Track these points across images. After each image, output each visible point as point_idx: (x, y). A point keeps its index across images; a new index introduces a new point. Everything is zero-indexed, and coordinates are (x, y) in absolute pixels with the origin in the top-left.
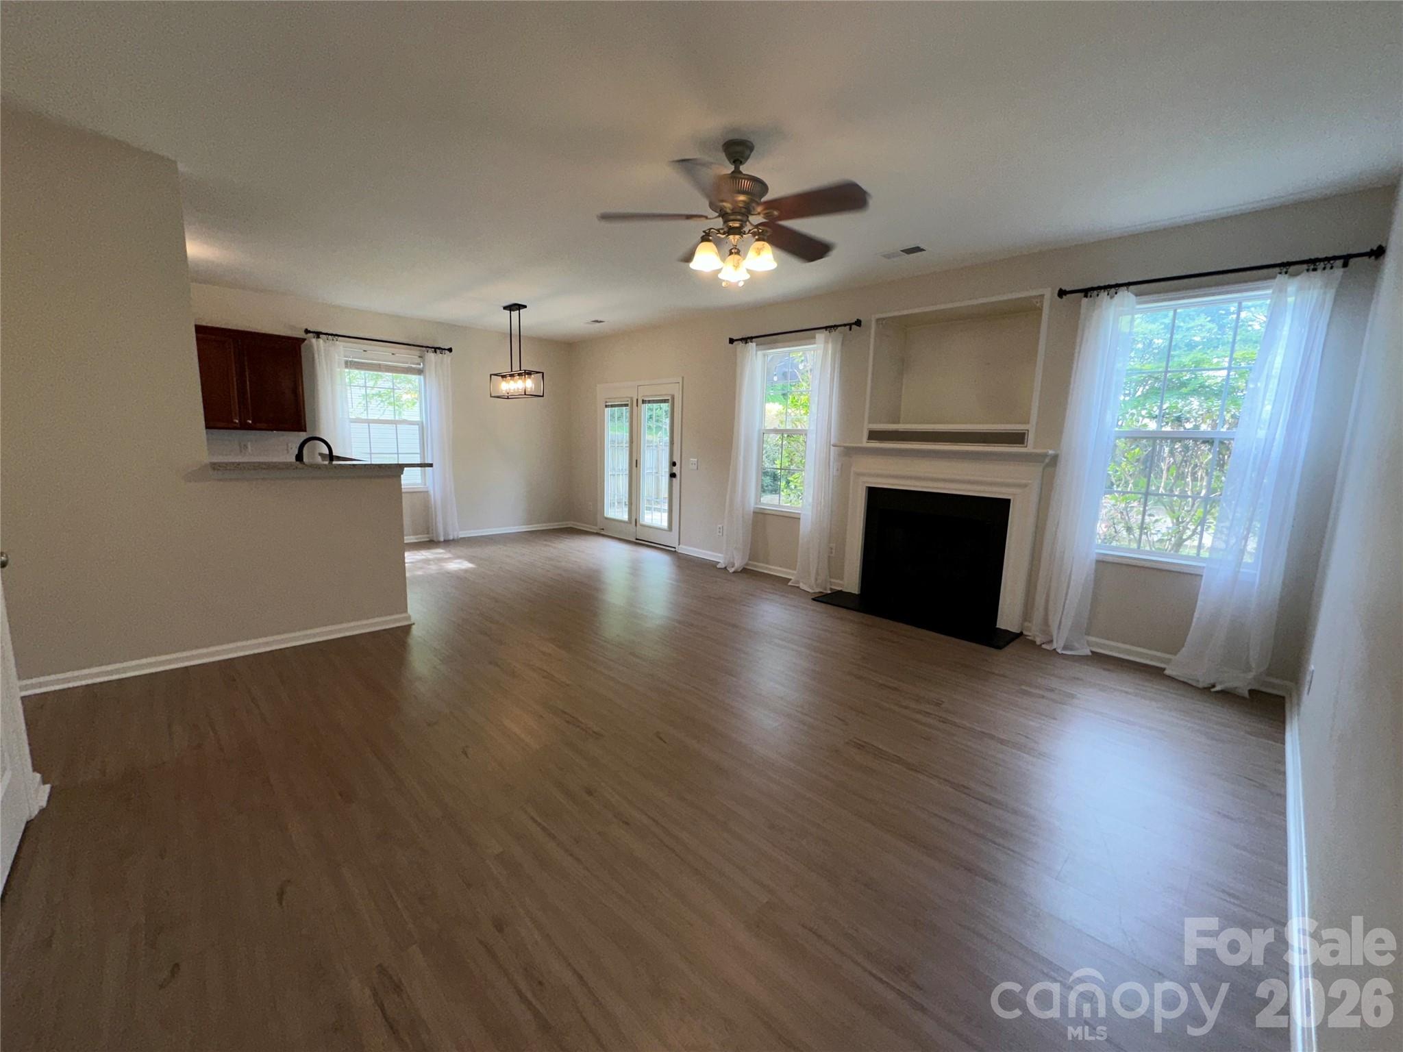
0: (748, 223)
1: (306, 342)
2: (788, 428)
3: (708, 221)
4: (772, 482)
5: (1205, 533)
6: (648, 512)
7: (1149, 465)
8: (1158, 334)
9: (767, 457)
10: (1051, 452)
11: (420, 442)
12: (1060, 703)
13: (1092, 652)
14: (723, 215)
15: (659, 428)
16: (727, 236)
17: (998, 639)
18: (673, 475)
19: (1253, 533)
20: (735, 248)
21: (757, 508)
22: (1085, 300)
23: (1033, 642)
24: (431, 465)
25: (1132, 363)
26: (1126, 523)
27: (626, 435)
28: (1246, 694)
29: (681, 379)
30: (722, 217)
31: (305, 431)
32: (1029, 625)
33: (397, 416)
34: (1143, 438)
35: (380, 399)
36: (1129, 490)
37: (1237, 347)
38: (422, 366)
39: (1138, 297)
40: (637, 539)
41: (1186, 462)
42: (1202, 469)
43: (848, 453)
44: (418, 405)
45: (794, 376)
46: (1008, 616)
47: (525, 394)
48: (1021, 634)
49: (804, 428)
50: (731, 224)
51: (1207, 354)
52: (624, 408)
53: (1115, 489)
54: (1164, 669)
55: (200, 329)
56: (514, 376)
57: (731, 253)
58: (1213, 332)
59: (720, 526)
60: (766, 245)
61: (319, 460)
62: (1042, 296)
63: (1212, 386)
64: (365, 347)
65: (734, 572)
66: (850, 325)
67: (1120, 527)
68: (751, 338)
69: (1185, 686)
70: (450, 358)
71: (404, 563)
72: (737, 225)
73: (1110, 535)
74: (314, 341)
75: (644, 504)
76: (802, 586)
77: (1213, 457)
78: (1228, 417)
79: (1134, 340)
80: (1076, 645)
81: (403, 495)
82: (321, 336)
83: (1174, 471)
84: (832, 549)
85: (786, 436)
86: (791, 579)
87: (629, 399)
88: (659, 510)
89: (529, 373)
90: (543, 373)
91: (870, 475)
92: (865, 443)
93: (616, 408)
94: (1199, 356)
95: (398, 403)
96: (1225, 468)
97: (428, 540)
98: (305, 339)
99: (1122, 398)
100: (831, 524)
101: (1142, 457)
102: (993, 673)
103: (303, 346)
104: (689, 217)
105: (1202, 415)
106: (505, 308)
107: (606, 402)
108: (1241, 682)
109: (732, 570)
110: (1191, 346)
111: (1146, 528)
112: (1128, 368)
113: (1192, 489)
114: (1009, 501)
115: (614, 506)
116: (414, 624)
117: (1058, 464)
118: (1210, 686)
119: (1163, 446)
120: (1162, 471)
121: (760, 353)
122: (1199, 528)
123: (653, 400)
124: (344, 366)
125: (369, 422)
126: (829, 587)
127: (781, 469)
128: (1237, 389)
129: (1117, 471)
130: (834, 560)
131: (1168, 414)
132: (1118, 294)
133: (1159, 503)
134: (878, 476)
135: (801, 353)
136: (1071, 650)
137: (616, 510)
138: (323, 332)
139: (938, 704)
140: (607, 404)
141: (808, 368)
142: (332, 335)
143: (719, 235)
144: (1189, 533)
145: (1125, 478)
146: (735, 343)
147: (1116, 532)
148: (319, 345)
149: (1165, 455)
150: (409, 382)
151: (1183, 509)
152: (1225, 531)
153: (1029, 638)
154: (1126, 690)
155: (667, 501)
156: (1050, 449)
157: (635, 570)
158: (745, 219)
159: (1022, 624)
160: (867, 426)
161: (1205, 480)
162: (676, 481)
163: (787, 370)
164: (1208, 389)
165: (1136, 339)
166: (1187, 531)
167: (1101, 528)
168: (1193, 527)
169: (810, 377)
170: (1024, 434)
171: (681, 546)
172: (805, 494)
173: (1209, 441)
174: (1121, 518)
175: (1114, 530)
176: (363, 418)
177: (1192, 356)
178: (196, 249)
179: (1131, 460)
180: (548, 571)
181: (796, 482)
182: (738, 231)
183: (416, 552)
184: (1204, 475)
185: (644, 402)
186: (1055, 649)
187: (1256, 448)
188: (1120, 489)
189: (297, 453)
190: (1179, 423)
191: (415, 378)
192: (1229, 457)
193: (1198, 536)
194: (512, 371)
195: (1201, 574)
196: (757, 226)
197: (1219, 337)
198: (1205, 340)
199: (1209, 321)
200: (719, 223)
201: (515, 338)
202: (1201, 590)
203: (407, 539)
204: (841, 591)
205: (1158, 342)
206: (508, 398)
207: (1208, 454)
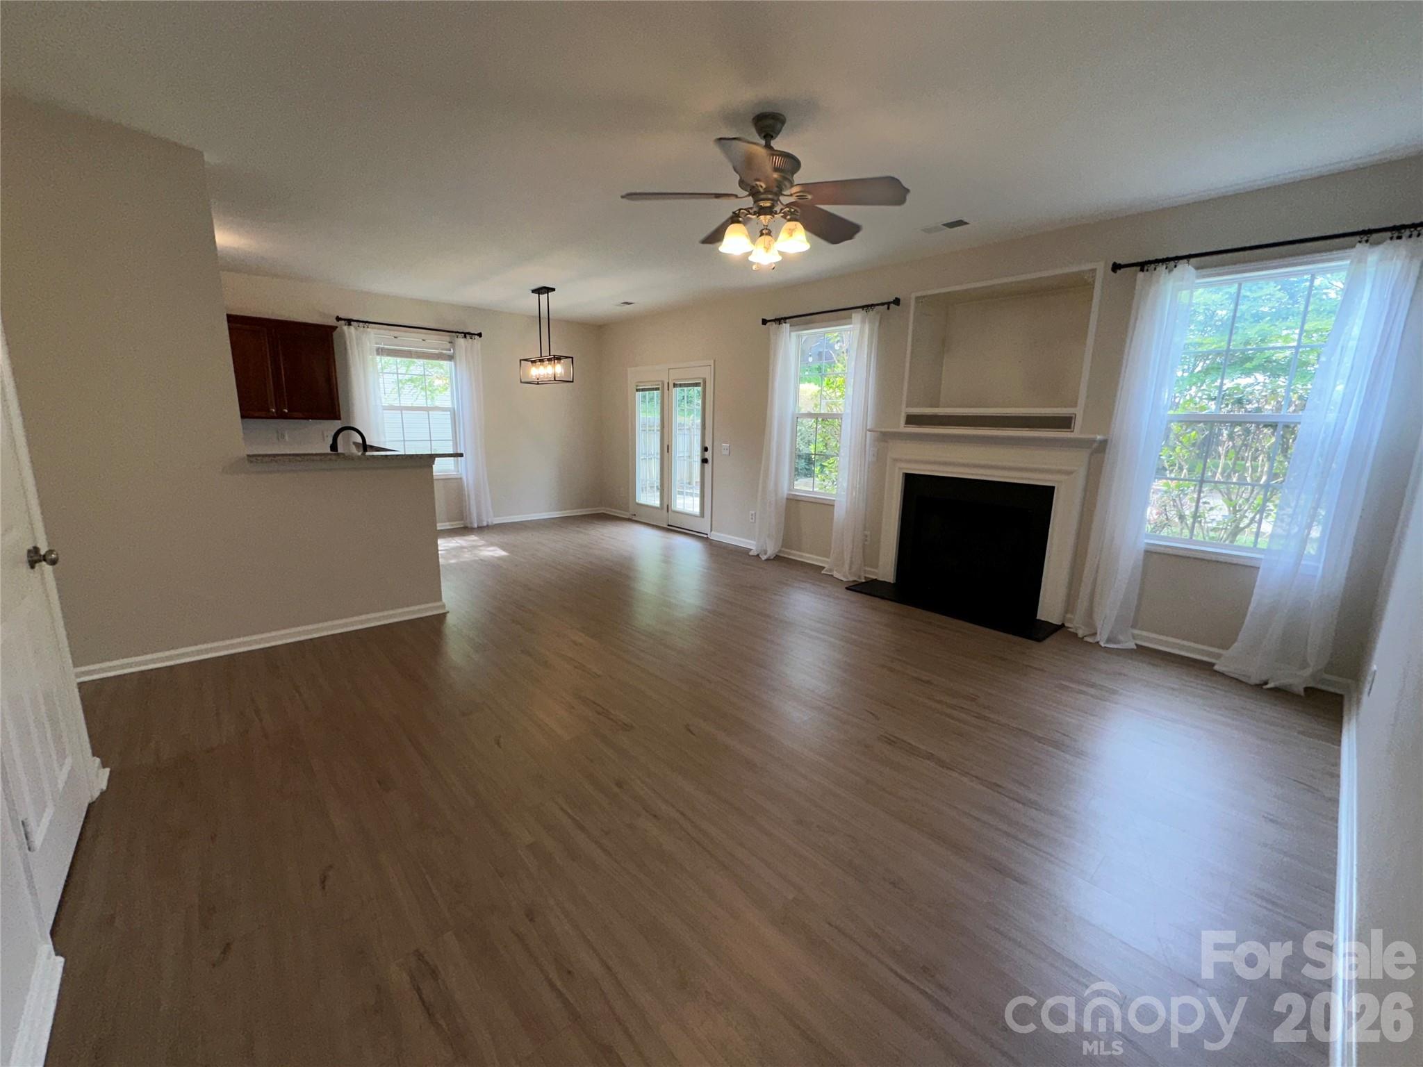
0: (779, 203)
1: (338, 329)
2: (822, 412)
3: (738, 199)
4: (807, 465)
5: (1263, 520)
6: (679, 496)
7: (1206, 448)
8: (1222, 305)
9: (801, 440)
10: (1099, 437)
11: (452, 431)
12: (1101, 699)
13: (1136, 645)
14: (754, 193)
15: (690, 412)
16: (758, 217)
17: (1036, 631)
18: (704, 461)
19: (1316, 521)
20: (767, 229)
21: (790, 494)
22: (1141, 275)
23: (1076, 635)
24: (461, 455)
25: (1192, 337)
26: (1179, 511)
27: (658, 416)
28: (1302, 693)
29: (713, 361)
30: (752, 197)
31: (340, 419)
32: (1072, 617)
33: (429, 401)
34: (1200, 422)
35: (413, 384)
36: (1182, 477)
37: (1309, 316)
38: (452, 351)
39: (1199, 271)
40: (669, 525)
41: (1246, 446)
42: (1264, 453)
43: (885, 438)
44: (449, 389)
45: (829, 357)
46: (1049, 607)
47: (555, 380)
48: (1063, 626)
49: (840, 412)
50: (762, 204)
51: (1276, 325)
52: (655, 392)
53: (1168, 476)
54: (1213, 665)
55: (231, 319)
56: (544, 362)
57: (762, 234)
58: (1283, 301)
59: (753, 512)
60: (799, 225)
61: (354, 450)
62: (1094, 270)
63: (1280, 360)
64: (396, 334)
65: (768, 560)
66: (888, 304)
67: (1173, 514)
68: (785, 319)
69: (1235, 682)
70: (479, 343)
71: (438, 550)
72: (768, 204)
73: (1161, 523)
74: (345, 328)
75: (676, 487)
76: (836, 574)
77: (1276, 440)
78: (1294, 397)
79: (1195, 311)
80: (1121, 637)
81: (435, 482)
82: (352, 323)
83: (1232, 455)
84: (866, 536)
85: (820, 420)
86: (824, 568)
87: (660, 383)
88: (691, 494)
89: (559, 358)
90: (572, 358)
91: (909, 461)
92: (902, 428)
93: (647, 392)
94: (1266, 327)
95: (430, 389)
96: (1289, 452)
97: (462, 526)
98: (337, 327)
99: (1179, 374)
100: (866, 510)
101: (1199, 441)
102: (1031, 667)
103: (335, 334)
104: (718, 196)
105: (1266, 396)
106: (533, 291)
107: (637, 386)
108: (1298, 679)
109: (764, 557)
110: (1258, 318)
111: (1199, 517)
112: (1187, 342)
113: (1251, 474)
114: (1053, 488)
115: (646, 490)
116: (448, 612)
117: (1107, 451)
118: (1262, 683)
119: (1221, 429)
120: (1220, 457)
121: (793, 334)
122: (1258, 516)
123: (685, 384)
124: (375, 353)
125: (401, 409)
126: (863, 575)
127: (815, 454)
128: (1306, 364)
129: (1171, 456)
130: (869, 549)
131: (1229, 395)
132: (1178, 267)
133: (1214, 490)
134: (916, 462)
135: (836, 334)
136: (1115, 643)
137: (648, 497)
138: (355, 319)
139: (973, 700)
140: (638, 388)
141: (844, 350)
142: (363, 322)
143: (749, 216)
144: (1246, 521)
145: (1180, 464)
146: (768, 324)
147: (1167, 519)
148: (351, 332)
149: (1224, 439)
150: (441, 367)
151: (1241, 497)
152: (1287, 520)
153: (1070, 630)
154: (1173, 686)
155: (699, 484)
156: (1099, 434)
157: (667, 558)
158: (776, 198)
159: (1064, 616)
160: (905, 410)
161: (1266, 465)
162: (708, 467)
163: (821, 350)
164: (1275, 364)
165: (1198, 310)
166: (1245, 519)
167: (1152, 513)
168: (1251, 515)
169: (846, 358)
170: (1071, 418)
171: (713, 532)
172: (840, 480)
173: (1273, 426)
174: (1174, 506)
175: (1165, 517)
176: (396, 405)
177: (1258, 327)
178: (225, 239)
179: (1186, 445)
180: (580, 558)
181: (831, 468)
182: (769, 211)
183: (450, 539)
184: (1265, 460)
185: (675, 385)
186: (1098, 642)
187: (1325, 433)
188: (1173, 475)
189: (331, 442)
190: (1240, 405)
191: (446, 364)
192: (1294, 440)
193: (1256, 525)
194: (541, 356)
195: (1257, 565)
196: (788, 205)
197: (1290, 306)
198: (1274, 310)
199: (1280, 290)
200: (749, 202)
201: (544, 321)
202: (1257, 583)
203: (440, 526)
204: (876, 579)
205: (1222, 313)
206: (538, 384)
207: (1271, 437)
